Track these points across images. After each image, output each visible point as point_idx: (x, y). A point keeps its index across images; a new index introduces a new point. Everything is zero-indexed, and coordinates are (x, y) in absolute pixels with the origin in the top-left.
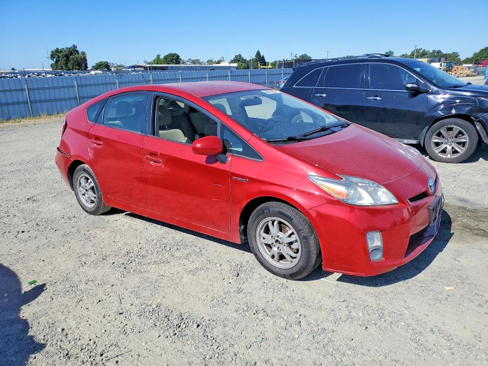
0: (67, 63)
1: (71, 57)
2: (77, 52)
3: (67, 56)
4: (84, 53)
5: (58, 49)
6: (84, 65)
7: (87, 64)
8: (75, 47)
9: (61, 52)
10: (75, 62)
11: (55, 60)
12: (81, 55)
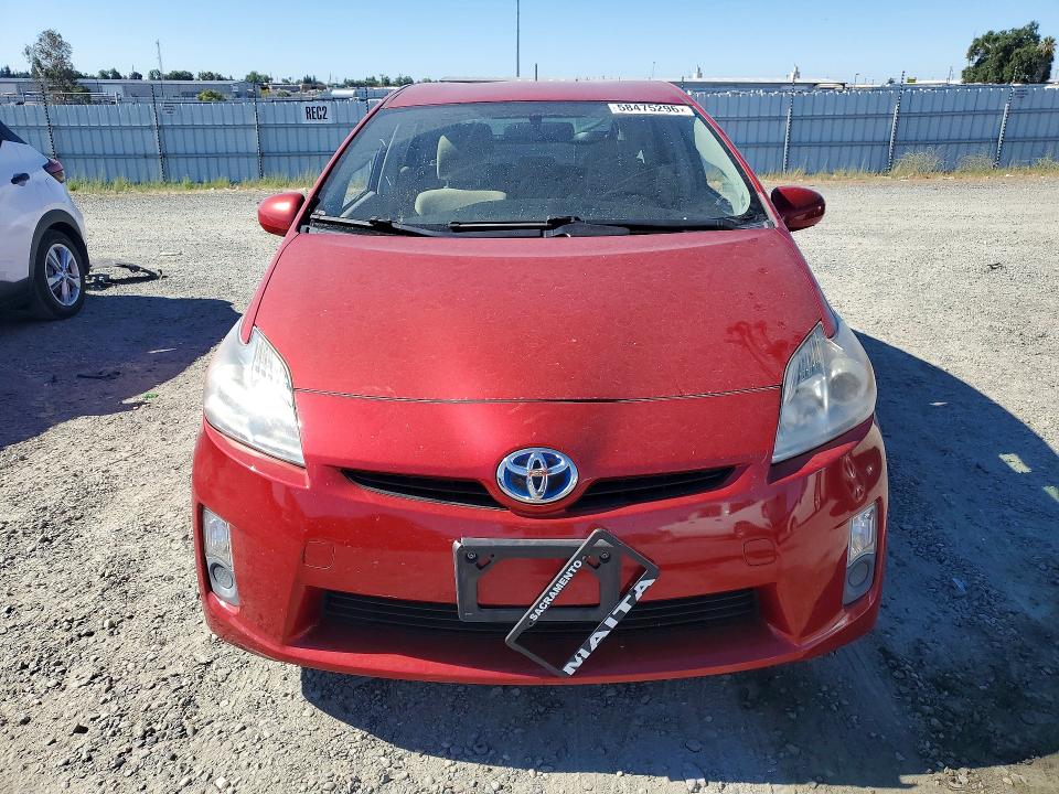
0: (1001, 66)
1: (1018, 50)
2: (1036, 38)
3: (1007, 50)
4: (1050, 42)
5: (991, 33)
6: (1041, 70)
7: (1050, 68)
8: (1034, 26)
9: (997, 39)
10: (1022, 64)
11: (976, 58)
12: (1042, 46)
